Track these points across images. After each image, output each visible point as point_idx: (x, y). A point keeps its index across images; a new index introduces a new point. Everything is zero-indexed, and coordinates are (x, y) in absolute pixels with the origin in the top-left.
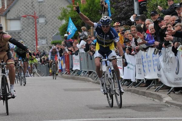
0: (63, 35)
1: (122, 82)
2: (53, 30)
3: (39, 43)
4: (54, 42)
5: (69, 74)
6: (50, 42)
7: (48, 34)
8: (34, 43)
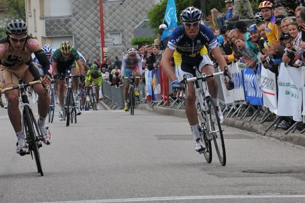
0: (157, 26)
1: (275, 123)
2: (137, 16)
3: (108, 42)
4: (138, 41)
5: (168, 104)
6: (130, 40)
7: (125, 24)
8: (97, 43)
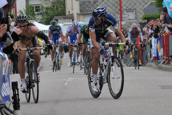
3: (125, 17)
4: (147, 17)
5: (168, 63)
6: (141, 16)
7: (138, 4)
8: (117, 18)
